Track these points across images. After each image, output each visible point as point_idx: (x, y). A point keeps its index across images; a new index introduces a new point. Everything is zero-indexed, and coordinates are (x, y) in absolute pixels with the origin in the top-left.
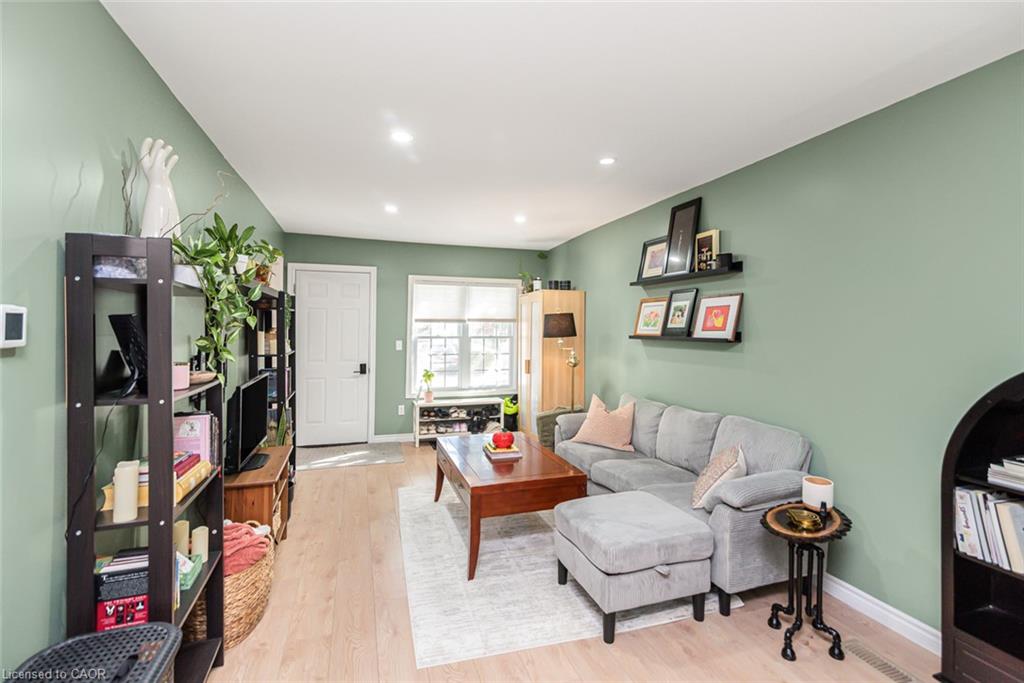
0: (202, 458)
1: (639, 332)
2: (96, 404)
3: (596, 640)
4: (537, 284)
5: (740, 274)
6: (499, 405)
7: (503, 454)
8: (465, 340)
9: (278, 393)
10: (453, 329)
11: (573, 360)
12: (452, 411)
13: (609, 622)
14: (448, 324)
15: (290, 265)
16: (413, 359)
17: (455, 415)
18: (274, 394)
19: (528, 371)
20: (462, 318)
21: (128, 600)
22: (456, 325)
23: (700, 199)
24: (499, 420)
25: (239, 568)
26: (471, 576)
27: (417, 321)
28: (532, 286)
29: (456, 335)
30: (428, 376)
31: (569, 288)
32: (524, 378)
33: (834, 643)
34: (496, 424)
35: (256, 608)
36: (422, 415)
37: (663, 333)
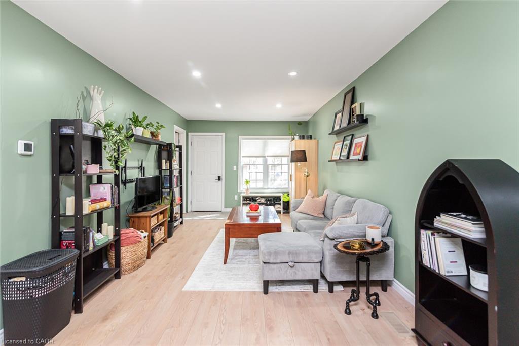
0: (107, 200)
1: (333, 158)
2: (60, 175)
3: (260, 292)
4: (297, 137)
5: (367, 125)
6: (281, 197)
7: (254, 214)
8: (266, 166)
9: (170, 185)
10: (260, 160)
11: (306, 174)
12: (258, 198)
13: (266, 284)
14: (258, 158)
15: (189, 134)
16: (241, 175)
17: (259, 200)
18: (168, 185)
20: (263, 155)
21: (70, 241)
22: (261, 158)
23: (354, 87)
24: (280, 204)
25: (128, 244)
26: (225, 263)
27: (243, 157)
29: (262, 163)
30: (247, 182)
31: (311, 139)
33: (374, 310)
34: (279, 206)
35: (136, 261)
36: (244, 200)
37: (340, 159)
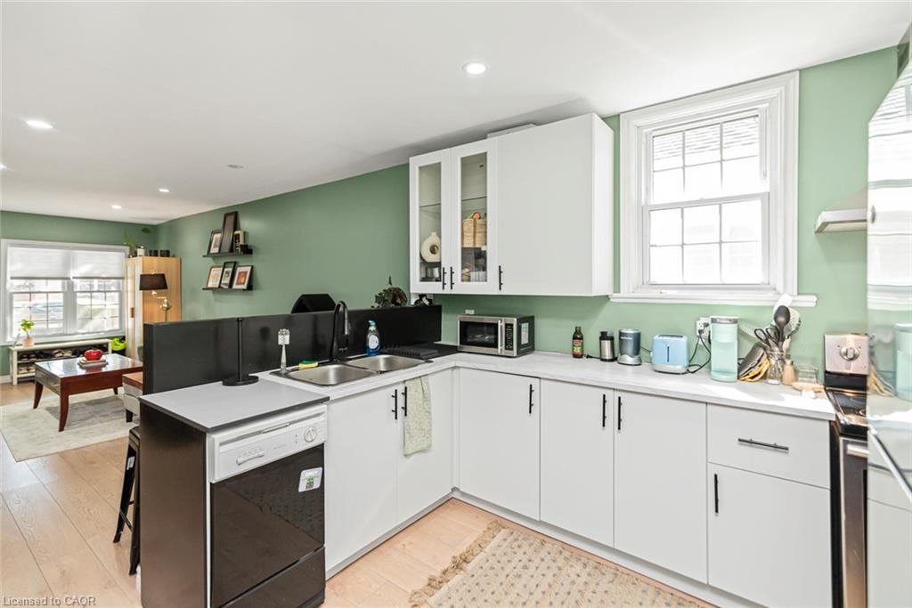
1: (209, 286)
4: (141, 252)
5: (252, 255)
6: (107, 344)
8: (70, 294)
10: (57, 285)
11: (165, 306)
14: (49, 281)
19: (133, 316)
20: (66, 276)
22: (60, 282)
23: (237, 212)
26: (61, 429)
27: (12, 278)
28: (136, 253)
29: (60, 290)
30: (27, 325)
31: (168, 256)
32: (129, 322)
36: (20, 359)
37: (220, 287)
